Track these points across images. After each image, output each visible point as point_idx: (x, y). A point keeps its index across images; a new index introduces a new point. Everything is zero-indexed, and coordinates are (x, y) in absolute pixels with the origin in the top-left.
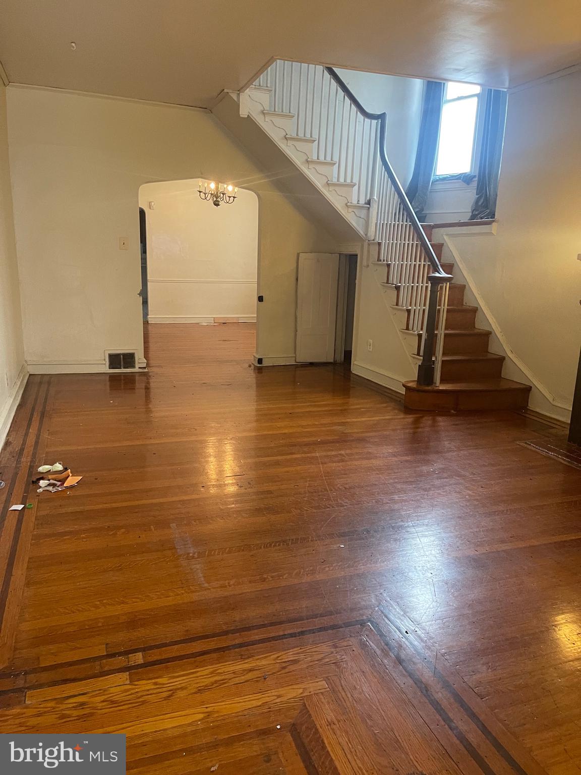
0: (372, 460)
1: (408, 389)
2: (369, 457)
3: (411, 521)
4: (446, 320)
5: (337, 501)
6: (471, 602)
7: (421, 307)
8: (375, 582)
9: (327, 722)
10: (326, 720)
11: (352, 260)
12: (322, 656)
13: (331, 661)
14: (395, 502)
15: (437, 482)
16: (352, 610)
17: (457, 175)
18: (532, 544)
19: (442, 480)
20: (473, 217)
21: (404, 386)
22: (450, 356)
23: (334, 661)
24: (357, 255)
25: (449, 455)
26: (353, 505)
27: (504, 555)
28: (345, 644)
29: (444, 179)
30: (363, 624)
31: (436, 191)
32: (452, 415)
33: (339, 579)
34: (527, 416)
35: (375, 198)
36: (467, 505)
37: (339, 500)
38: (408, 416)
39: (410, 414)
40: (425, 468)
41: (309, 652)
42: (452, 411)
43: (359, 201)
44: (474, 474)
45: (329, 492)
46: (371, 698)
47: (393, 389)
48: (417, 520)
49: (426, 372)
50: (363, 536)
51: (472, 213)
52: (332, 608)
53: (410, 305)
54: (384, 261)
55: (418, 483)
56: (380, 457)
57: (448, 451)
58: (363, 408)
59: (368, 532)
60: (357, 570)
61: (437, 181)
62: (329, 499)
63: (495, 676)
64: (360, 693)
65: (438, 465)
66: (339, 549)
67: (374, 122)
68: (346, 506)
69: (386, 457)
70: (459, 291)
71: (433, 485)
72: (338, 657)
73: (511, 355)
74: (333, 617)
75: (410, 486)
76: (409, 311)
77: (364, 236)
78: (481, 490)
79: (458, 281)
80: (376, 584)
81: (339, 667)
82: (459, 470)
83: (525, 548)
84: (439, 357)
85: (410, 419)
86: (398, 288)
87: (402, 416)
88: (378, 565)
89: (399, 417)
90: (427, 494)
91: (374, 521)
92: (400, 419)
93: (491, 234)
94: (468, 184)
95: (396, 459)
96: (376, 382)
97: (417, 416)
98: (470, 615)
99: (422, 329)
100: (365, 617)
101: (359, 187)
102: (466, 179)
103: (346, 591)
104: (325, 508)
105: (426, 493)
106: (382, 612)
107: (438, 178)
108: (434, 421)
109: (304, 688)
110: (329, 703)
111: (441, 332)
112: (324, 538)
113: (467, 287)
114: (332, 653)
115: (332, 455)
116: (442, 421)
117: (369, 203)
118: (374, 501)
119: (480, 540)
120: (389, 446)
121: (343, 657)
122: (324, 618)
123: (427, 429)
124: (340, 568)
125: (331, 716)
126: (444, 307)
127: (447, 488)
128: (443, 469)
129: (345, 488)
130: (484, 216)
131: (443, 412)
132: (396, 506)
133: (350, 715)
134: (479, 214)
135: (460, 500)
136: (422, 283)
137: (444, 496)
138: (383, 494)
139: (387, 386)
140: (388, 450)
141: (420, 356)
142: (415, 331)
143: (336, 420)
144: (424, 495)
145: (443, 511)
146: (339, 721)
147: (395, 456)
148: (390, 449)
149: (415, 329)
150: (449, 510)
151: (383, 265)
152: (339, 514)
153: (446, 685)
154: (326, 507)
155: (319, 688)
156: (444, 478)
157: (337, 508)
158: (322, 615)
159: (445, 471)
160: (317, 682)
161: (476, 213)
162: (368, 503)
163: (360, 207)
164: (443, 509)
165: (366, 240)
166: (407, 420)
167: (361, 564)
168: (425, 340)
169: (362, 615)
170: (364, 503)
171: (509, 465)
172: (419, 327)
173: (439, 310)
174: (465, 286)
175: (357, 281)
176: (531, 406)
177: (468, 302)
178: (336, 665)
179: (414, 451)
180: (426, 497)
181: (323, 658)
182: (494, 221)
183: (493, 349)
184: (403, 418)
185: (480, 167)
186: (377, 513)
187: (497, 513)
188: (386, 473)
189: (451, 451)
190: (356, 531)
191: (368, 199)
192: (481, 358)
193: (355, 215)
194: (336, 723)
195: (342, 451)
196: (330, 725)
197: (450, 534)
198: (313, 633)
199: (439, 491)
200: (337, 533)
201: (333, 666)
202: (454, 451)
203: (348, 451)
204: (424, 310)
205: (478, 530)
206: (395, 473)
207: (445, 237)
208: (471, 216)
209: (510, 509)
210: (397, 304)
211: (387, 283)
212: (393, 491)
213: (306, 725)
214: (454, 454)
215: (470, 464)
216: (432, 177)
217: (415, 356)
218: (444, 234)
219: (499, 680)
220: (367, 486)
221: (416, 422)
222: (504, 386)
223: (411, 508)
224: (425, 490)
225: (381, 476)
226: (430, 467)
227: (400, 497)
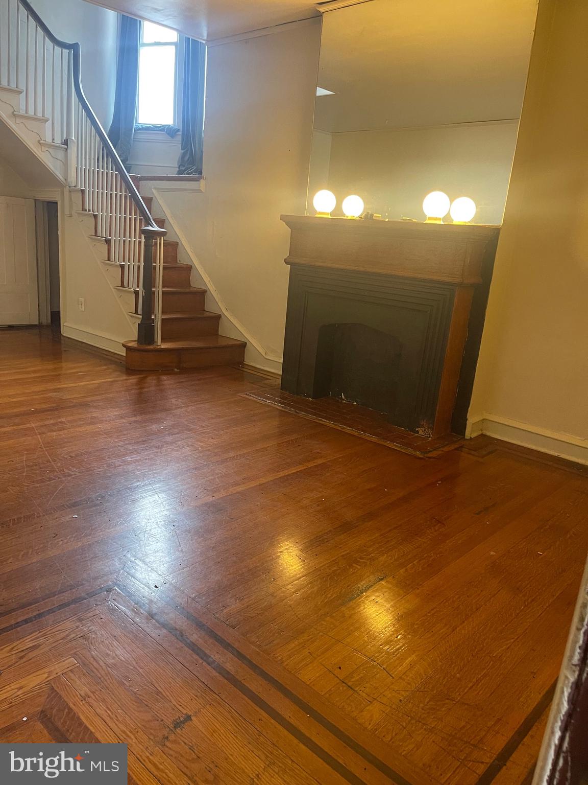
0: (98, 425)
1: (128, 349)
2: (94, 421)
3: (148, 479)
4: (163, 276)
5: (63, 471)
6: (214, 545)
7: (136, 264)
8: (117, 546)
9: (81, 698)
10: (79, 696)
11: (51, 207)
12: (67, 633)
13: (77, 635)
14: (129, 463)
15: (169, 439)
16: (96, 578)
17: (160, 127)
18: (262, 482)
19: (174, 436)
20: (180, 172)
21: (124, 346)
22: (169, 314)
23: (81, 635)
24: (57, 203)
25: (178, 411)
26: (83, 472)
27: (238, 496)
28: (91, 614)
29: (147, 129)
30: (109, 590)
31: (138, 141)
32: (176, 374)
33: (76, 551)
34: (245, 370)
35: (73, 138)
36: (200, 457)
37: (65, 470)
38: (130, 377)
39: (133, 375)
40: (154, 427)
41: (50, 634)
42: (176, 370)
43: (53, 139)
44: (204, 427)
45: (53, 463)
46: (126, 660)
47: (112, 351)
48: (154, 478)
49: (146, 331)
50: (98, 502)
51: (179, 168)
52: (71, 582)
53: (124, 261)
54: (89, 211)
55: (149, 441)
56: (106, 421)
57: (176, 408)
58: (80, 372)
59: (103, 497)
60: (94, 537)
61: (140, 129)
62: (52, 471)
63: (243, 604)
64: (114, 658)
65: (168, 423)
66: (71, 521)
67: (66, 51)
68: (75, 475)
69: (113, 420)
70: (172, 248)
71: (165, 442)
72: (85, 629)
73: (226, 313)
74: (74, 590)
75: (143, 446)
76: (122, 267)
77: (64, 181)
78: (211, 440)
79: (171, 238)
80: (117, 547)
81: (87, 639)
82: (189, 425)
83: (255, 487)
84: (158, 316)
85: (133, 380)
86: (108, 242)
87: (125, 377)
88: (118, 528)
89: (122, 378)
90: (160, 452)
91: (108, 485)
92: (123, 380)
93: (200, 191)
94: (172, 137)
95: (124, 421)
96: (92, 344)
97: (142, 376)
98: (215, 557)
99: (138, 286)
100: (110, 583)
101: (53, 124)
102: (169, 131)
103: (86, 561)
104: (49, 481)
105: (159, 450)
106: (129, 574)
107: (140, 127)
108: (159, 380)
109: (49, 672)
110: (80, 678)
111: (159, 289)
112: (52, 512)
113: (179, 244)
114: (77, 627)
115: (51, 424)
116: (167, 381)
117: (66, 143)
118: (105, 466)
119: (216, 486)
120: (114, 408)
121: (90, 628)
122: (64, 594)
123: (153, 388)
124: (76, 538)
125: (84, 690)
126: (159, 264)
127: (179, 443)
128: (173, 426)
129: (70, 456)
130: (192, 173)
131: (167, 370)
132: (130, 468)
133: (105, 683)
134: (185, 170)
135: (193, 452)
136: (135, 238)
137: (177, 451)
138: (115, 457)
139: (104, 348)
140: (113, 413)
141: (139, 315)
142: (131, 288)
143: (51, 386)
144: (157, 453)
145: (177, 465)
146: (93, 693)
147: (122, 418)
148: (115, 412)
149: (131, 285)
150: (184, 463)
151: (89, 215)
152: (67, 484)
153: (200, 626)
154: (50, 479)
155: (66, 667)
156: (175, 434)
157: (64, 479)
158: (61, 592)
159: (175, 427)
160: (64, 661)
161: (183, 168)
162: (99, 468)
163: (54, 146)
164: (178, 463)
165: (66, 185)
166: (131, 381)
167: (99, 531)
168: (143, 297)
169: (107, 581)
170: (94, 469)
171: (234, 415)
172: (135, 284)
173: (155, 267)
174: (177, 244)
175: (59, 232)
176: (248, 361)
177: (182, 260)
178: (84, 638)
179: (142, 412)
180: (159, 454)
181: (67, 636)
182: (201, 178)
183: (210, 307)
184: (127, 380)
185: (183, 121)
186: (110, 477)
187: (228, 460)
188: (115, 436)
189: (179, 408)
190: (89, 498)
191: (65, 139)
192: (200, 316)
193: (50, 156)
194: (92, 695)
195: (62, 419)
196: (85, 699)
197: (187, 485)
198: (52, 613)
199: (172, 447)
200: (68, 504)
201: (81, 640)
202: (181, 408)
203: (70, 418)
204: (139, 267)
205: (213, 477)
206: (125, 435)
207: (154, 191)
208: (178, 171)
209: (240, 455)
210: (109, 259)
211: (95, 236)
212: (124, 453)
213: (57, 708)
214: (182, 410)
215: (198, 418)
216: (134, 125)
217: (134, 315)
218: (153, 187)
219: (247, 607)
220: (94, 451)
221: (141, 382)
222: (222, 343)
223: (145, 467)
224: (157, 447)
225: (109, 439)
226: (161, 425)
227: (133, 458)
